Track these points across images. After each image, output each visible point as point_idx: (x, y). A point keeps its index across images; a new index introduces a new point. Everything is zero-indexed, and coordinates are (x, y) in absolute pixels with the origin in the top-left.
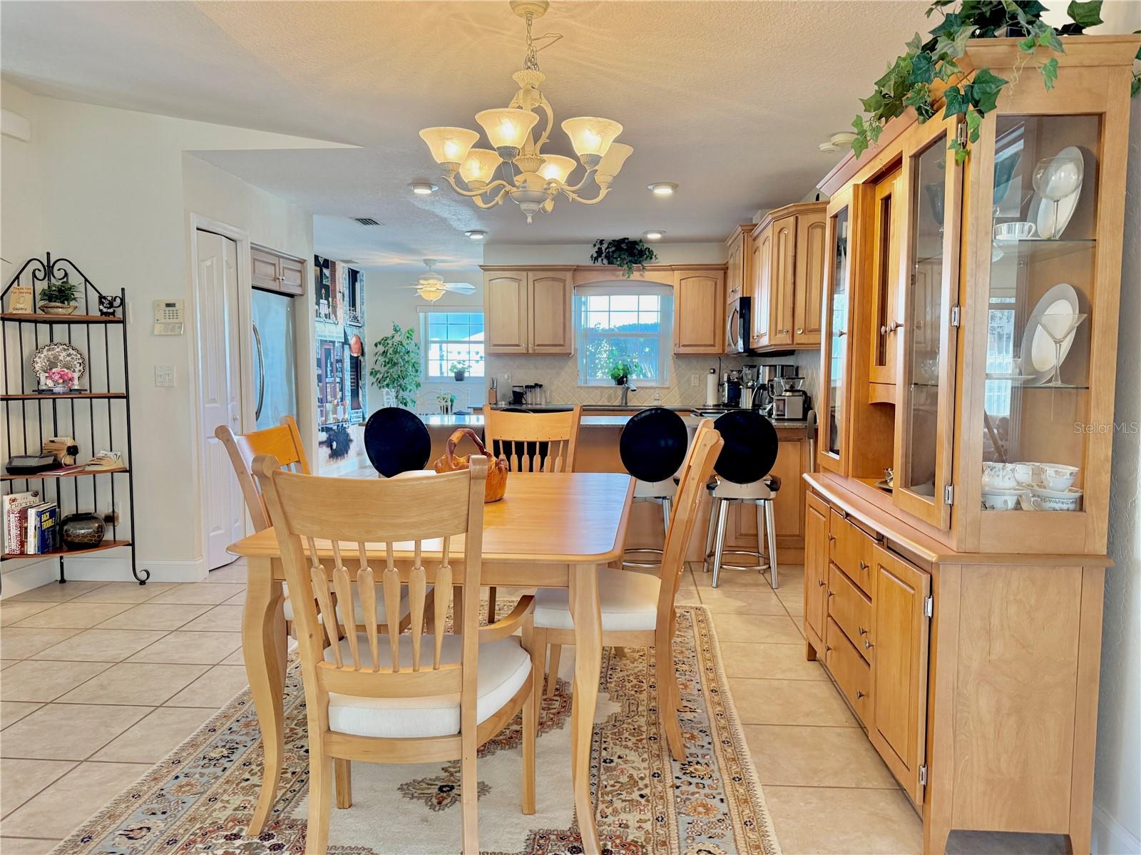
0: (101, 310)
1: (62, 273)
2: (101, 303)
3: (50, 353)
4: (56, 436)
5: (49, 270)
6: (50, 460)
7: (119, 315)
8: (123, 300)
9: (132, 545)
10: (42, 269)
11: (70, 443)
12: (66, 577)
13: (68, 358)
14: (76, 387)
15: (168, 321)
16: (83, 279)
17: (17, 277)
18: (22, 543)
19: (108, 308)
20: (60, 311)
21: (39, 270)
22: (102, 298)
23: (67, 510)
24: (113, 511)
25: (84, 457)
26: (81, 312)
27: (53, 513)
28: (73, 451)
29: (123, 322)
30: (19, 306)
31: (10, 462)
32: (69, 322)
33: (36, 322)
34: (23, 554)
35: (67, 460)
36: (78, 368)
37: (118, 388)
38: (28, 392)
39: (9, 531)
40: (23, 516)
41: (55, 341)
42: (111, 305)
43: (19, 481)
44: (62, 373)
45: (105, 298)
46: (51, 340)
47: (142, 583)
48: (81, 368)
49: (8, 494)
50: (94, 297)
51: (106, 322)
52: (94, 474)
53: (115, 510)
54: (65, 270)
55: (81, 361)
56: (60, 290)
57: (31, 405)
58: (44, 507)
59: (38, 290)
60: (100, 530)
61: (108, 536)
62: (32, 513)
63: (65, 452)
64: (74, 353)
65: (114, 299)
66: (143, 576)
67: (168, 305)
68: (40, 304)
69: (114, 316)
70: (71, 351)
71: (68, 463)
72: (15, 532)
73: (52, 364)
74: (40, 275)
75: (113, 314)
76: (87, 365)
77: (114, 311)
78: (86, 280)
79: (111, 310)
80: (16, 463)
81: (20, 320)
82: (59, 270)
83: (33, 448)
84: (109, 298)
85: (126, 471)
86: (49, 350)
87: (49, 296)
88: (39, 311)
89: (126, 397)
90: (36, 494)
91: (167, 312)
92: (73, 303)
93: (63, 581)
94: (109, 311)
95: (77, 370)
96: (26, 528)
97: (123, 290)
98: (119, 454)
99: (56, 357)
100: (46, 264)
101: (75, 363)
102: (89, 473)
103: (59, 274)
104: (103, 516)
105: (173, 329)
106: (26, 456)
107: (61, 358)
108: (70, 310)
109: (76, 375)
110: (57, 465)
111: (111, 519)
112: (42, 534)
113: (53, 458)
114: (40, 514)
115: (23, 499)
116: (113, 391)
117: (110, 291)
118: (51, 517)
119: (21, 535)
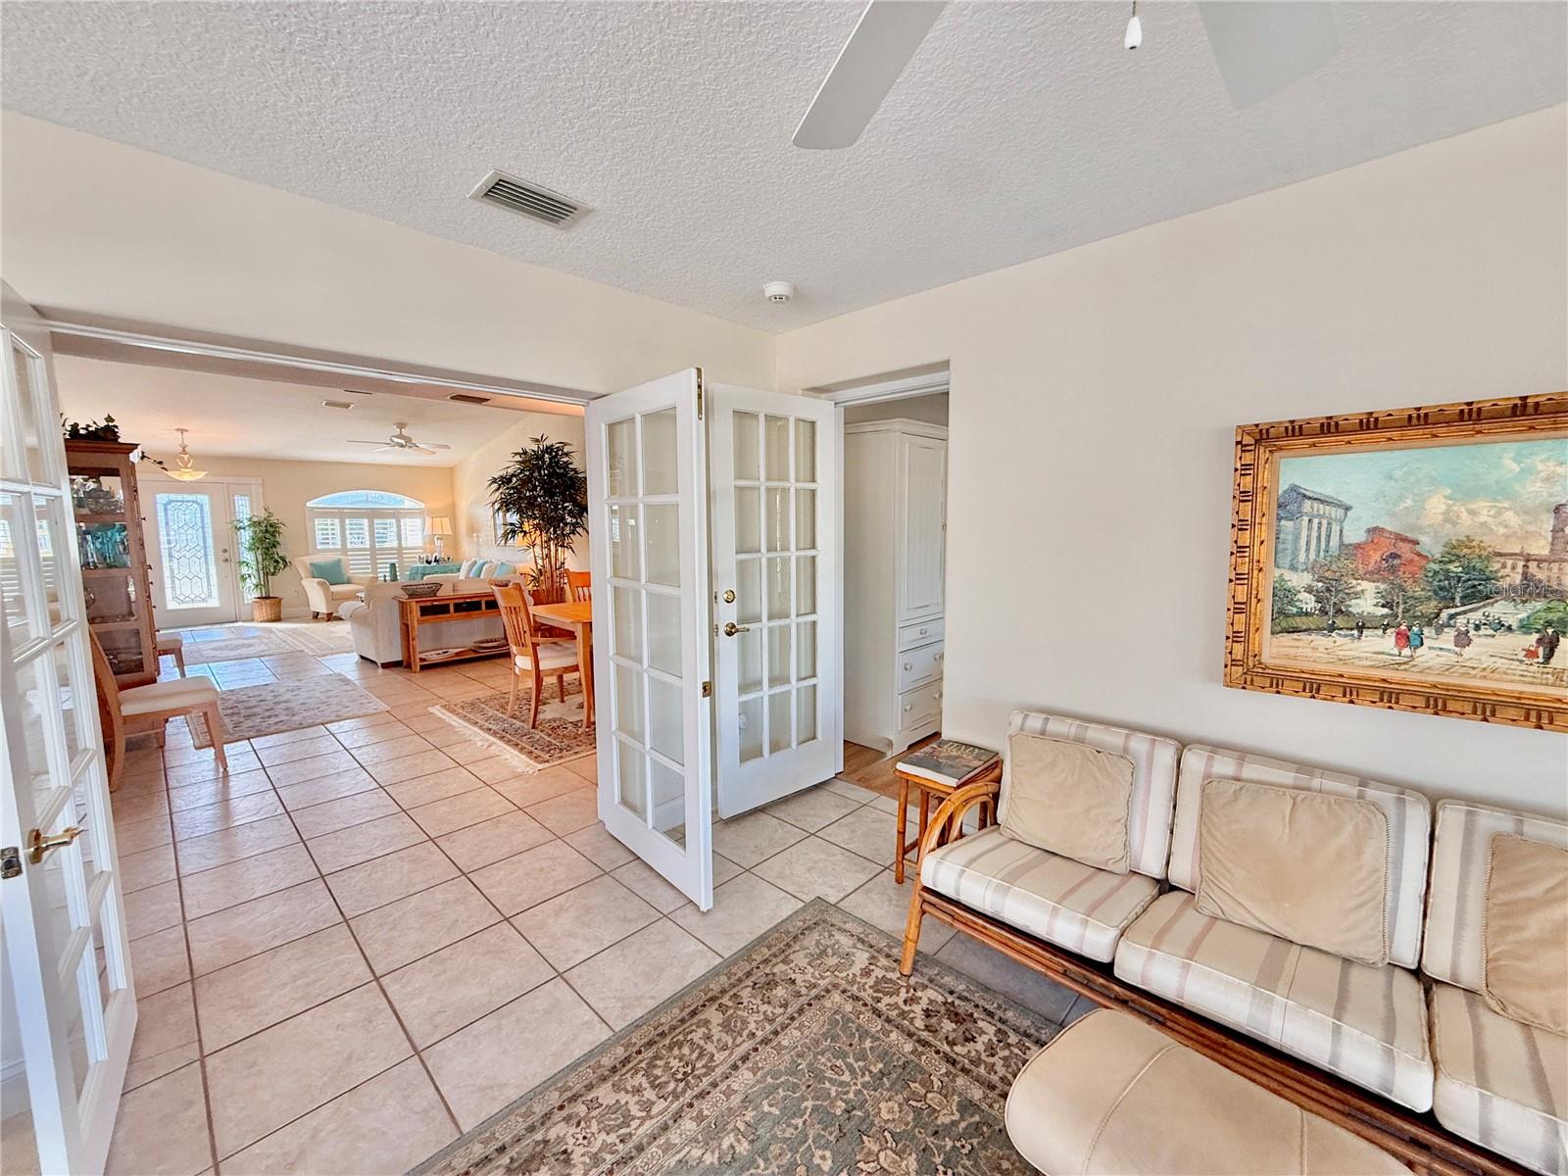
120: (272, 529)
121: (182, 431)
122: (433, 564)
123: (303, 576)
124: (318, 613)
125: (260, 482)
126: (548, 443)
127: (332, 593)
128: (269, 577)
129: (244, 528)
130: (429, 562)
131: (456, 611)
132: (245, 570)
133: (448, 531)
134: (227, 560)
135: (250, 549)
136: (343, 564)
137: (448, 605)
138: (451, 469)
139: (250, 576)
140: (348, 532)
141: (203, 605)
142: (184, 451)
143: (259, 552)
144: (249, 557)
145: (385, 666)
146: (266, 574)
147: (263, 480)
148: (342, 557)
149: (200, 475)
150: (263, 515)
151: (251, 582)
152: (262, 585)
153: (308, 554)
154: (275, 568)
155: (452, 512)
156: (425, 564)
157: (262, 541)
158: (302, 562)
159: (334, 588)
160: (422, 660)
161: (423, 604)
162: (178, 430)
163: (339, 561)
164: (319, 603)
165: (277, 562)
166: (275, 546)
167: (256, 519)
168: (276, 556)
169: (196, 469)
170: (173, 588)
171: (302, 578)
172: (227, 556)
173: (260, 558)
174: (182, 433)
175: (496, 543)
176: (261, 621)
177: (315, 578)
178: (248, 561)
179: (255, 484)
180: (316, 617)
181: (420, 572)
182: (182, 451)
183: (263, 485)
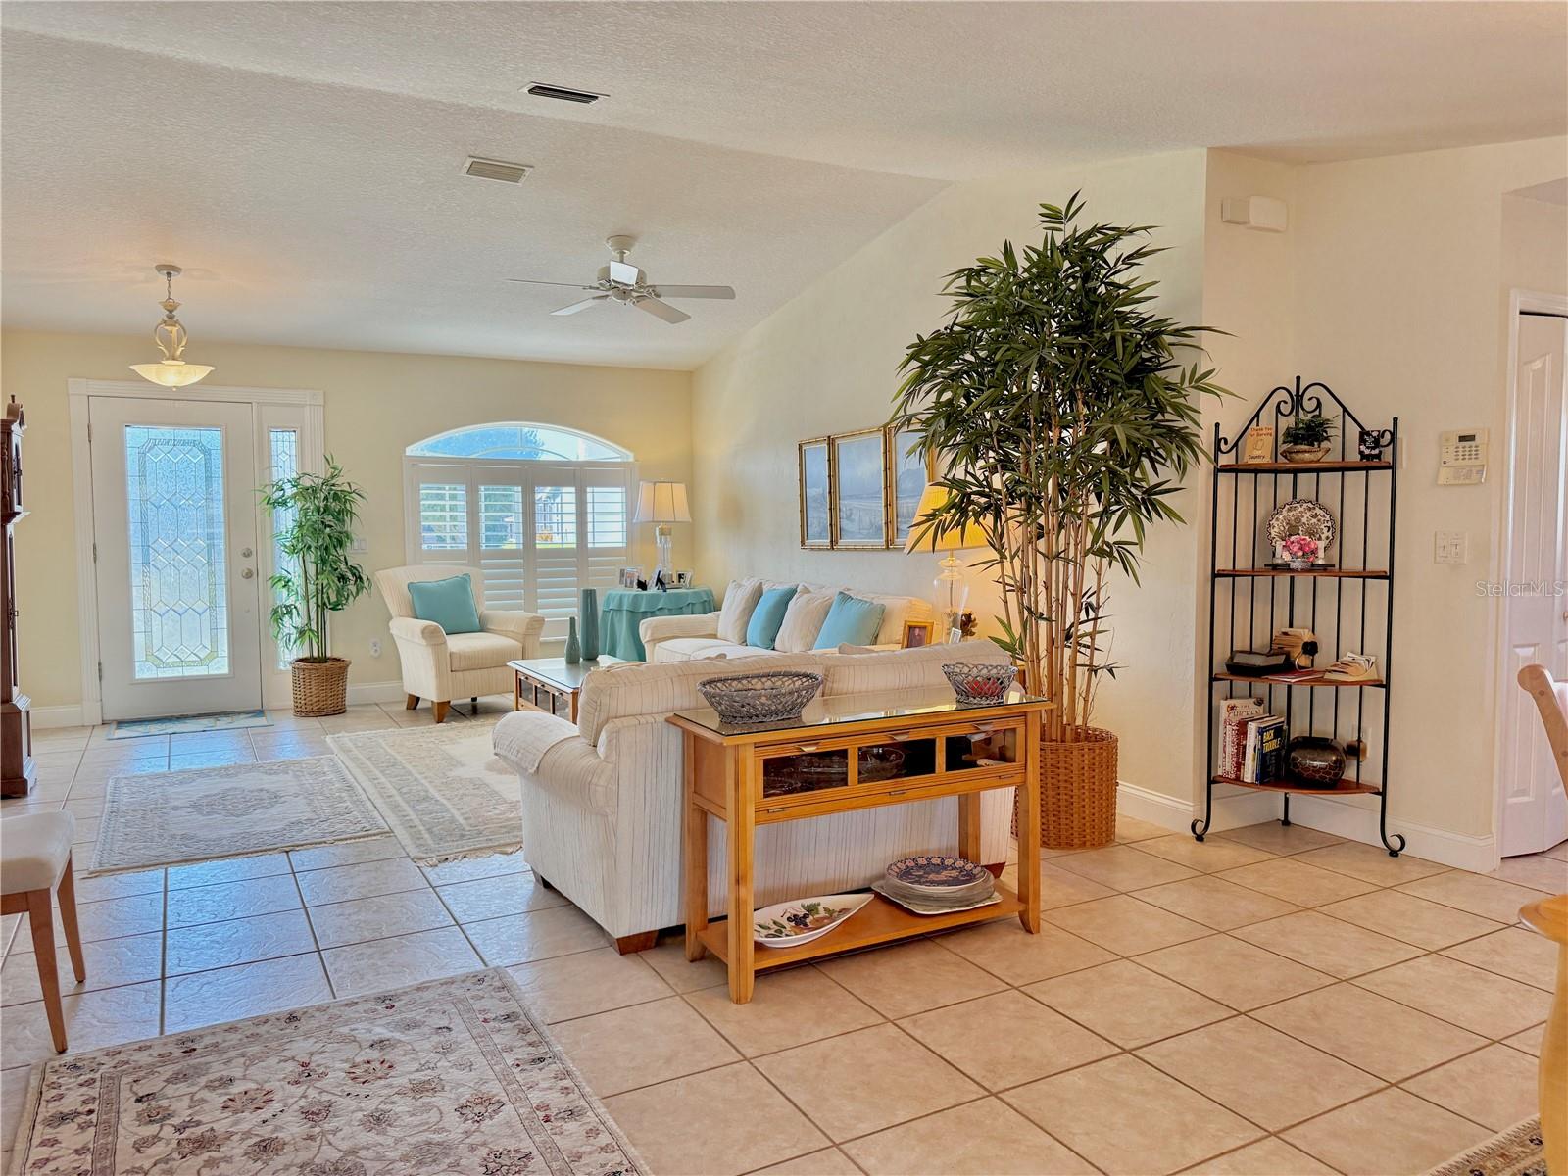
0: (1361, 452)
1: (1315, 401)
2: (1362, 441)
3: (1290, 514)
4: (1291, 626)
5: (1297, 400)
6: (1280, 660)
7: (1387, 457)
8: (1394, 435)
9: (1383, 794)
10: (1289, 400)
11: (1307, 637)
12: (1291, 818)
13: (1314, 521)
14: (1320, 562)
15: (1461, 462)
16: (1341, 409)
17: (1257, 415)
18: (1239, 765)
19: (1373, 448)
20: (1307, 455)
21: (1285, 402)
22: (1364, 434)
23: (1299, 729)
24: (1359, 740)
25: (1324, 658)
26: (1334, 457)
27: (1279, 732)
28: (1311, 648)
29: (1392, 467)
30: (1257, 453)
31: (1232, 658)
32: (1318, 471)
33: (1276, 472)
34: (1238, 780)
35: (1303, 660)
36: (1326, 534)
37: (1378, 562)
38: (1260, 565)
39: (1225, 746)
40: (1242, 729)
41: (1299, 497)
42: (1377, 443)
43: (1241, 684)
44: (1303, 542)
45: (1368, 434)
46: (1294, 496)
47: (1394, 853)
48: (1330, 534)
49: (1226, 699)
50: (1353, 432)
51: (1367, 469)
52: (1337, 684)
53: (1363, 739)
54: (1318, 400)
55: (1329, 524)
56: (1309, 427)
57: (1263, 583)
58: (1269, 722)
59: (1281, 431)
60: (1339, 765)
61: (1350, 774)
62: (1252, 728)
63: (1300, 649)
64: (1322, 512)
65: (1382, 435)
66: (1396, 843)
67: (1462, 439)
68: (1283, 447)
69: (1380, 459)
70: (1318, 511)
71: (1302, 664)
72: (1231, 749)
73: (1292, 529)
74: (1285, 409)
75: (1378, 456)
76: (1338, 529)
77: (1380, 452)
78: (1345, 410)
79: (1376, 451)
80: (1239, 659)
81: (1256, 471)
82: (1310, 399)
83: (1261, 640)
84: (1375, 434)
85: (1381, 686)
86: (1289, 510)
87: (1294, 437)
88: (1281, 459)
89: (1389, 577)
90: (1260, 702)
91: (1461, 449)
92: (1325, 444)
93: (1286, 822)
94: (1373, 452)
95: (1323, 537)
96: (1244, 747)
97: (1395, 420)
98: (1373, 659)
99: (1298, 520)
100: (1294, 393)
101: (1322, 527)
102: (1330, 682)
103: (1309, 405)
104: (1345, 745)
105: (1468, 476)
106: (1251, 652)
107: (1304, 520)
108: (1320, 454)
109: (1321, 544)
110: (1288, 668)
111: (1355, 750)
112: (1263, 758)
113: (1284, 656)
114: (1261, 732)
115: (1246, 707)
116: (1371, 567)
117: (1376, 423)
118: (1275, 737)
119: (1237, 753)
120: (334, 505)
121: (169, 270)
122: (652, 590)
123: (393, 615)
124: (418, 699)
125: (320, 401)
126: (1082, 223)
127: (451, 654)
128: (328, 613)
129: (284, 503)
130: (642, 585)
131: (866, 776)
132: (285, 597)
133: (683, 515)
134: (249, 575)
135: (294, 550)
136: (473, 587)
137: (843, 754)
138: (691, 373)
139: (289, 612)
140: (483, 515)
141: (199, 671)
142: (171, 317)
143: (311, 557)
144: (291, 566)
145: (633, 946)
146: (322, 606)
147: (325, 394)
148: (466, 570)
149: (196, 374)
150: (323, 472)
151: (290, 625)
152: (317, 630)
153: (405, 565)
154: (339, 593)
155: (688, 472)
156: (636, 590)
157: (316, 532)
158: (391, 581)
159: (458, 644)
160: (759, 947)
161: (773, 753)
162: (160, 268)
163: (465, 579)
164: (423, 679)
165: (342, 578)
166: (341, 544)
167: (307, 482)
168: (343, 566)
169: (190, 357)
170: (148, 633)
171: (391, 618)
172: (249, 563)
173: (311, 569)
174: (169, 275)
175: (803, 543)
176: (307, 715)
177: (417, 618)
178: (289, 577)
179: (310, 405)
180: (415, 708)
181: (625, 607)
182: (166, 319)
183: (324, 406)
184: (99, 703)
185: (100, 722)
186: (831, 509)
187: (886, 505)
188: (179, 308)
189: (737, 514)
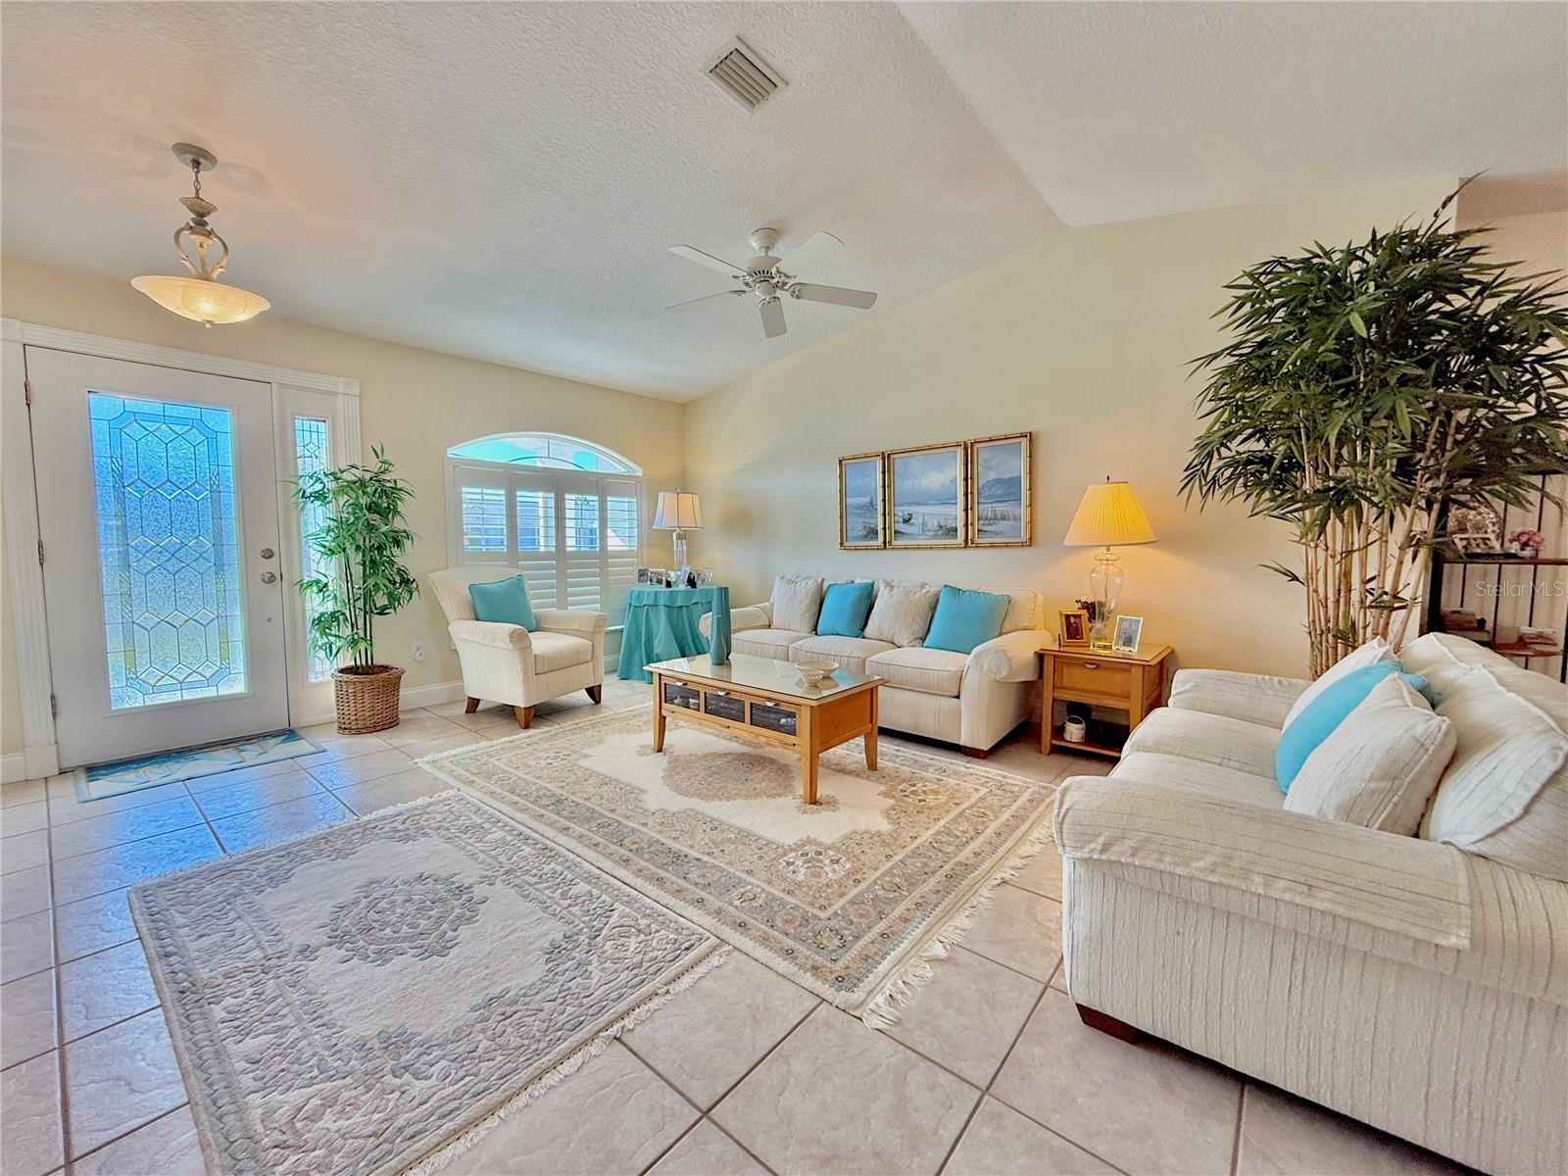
11: (1478, 615)
28: (1482, 625)
64: (1487, 510)
70: (1483, 509)
73: (1461, 525)
95: (1489, 531)
99: (1465, 516)
101: (1486, 523)
120: (386, 503)
121: (198, 158)
122: (681, 587)
123: (450, 618)
124: (479, 700)
125: (356, 390)
127: (536, 655)
129: (321, 497)
130: (668, 583)
134: (272, 579)
135: (331, 551)
136: (527, 588)
138: (683, 405)
141: (210, 692)
142: (201, 223)
144: (324, 568)
146: (368, 613)
147: (361, 384)
148: (515, 572)
149: (243, 310)
150: (374, 465)
152: (357, 638)
153: (447, 568)
154: (386, 597)
156: (666, 588)
158: (445, 583)
162: (182, 149)
163: (520, 580)
165: (391, 582)
166: (397, 543)
167: (353, 477)
168: (391, 569)
170: (129, 652)
171: (449, 624)
172: (271, 566)
173: (357, 571)
174: (196, 164)
175: (842, 544)
176: (359, 732)
177: (478, 620)
178: (325, 580)
179: (344, 394)
180: (474, 712)
181: (662, 602)
182: (192, 224)
183: (360, 397)
184: (53, 748)
185: (57, 772)
186: (884, 514)
187: (966, 510)
188: (212, 214)
189: (743, 522)
